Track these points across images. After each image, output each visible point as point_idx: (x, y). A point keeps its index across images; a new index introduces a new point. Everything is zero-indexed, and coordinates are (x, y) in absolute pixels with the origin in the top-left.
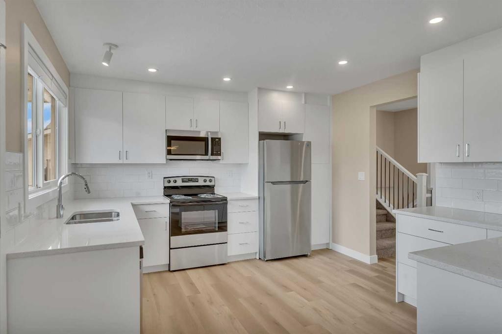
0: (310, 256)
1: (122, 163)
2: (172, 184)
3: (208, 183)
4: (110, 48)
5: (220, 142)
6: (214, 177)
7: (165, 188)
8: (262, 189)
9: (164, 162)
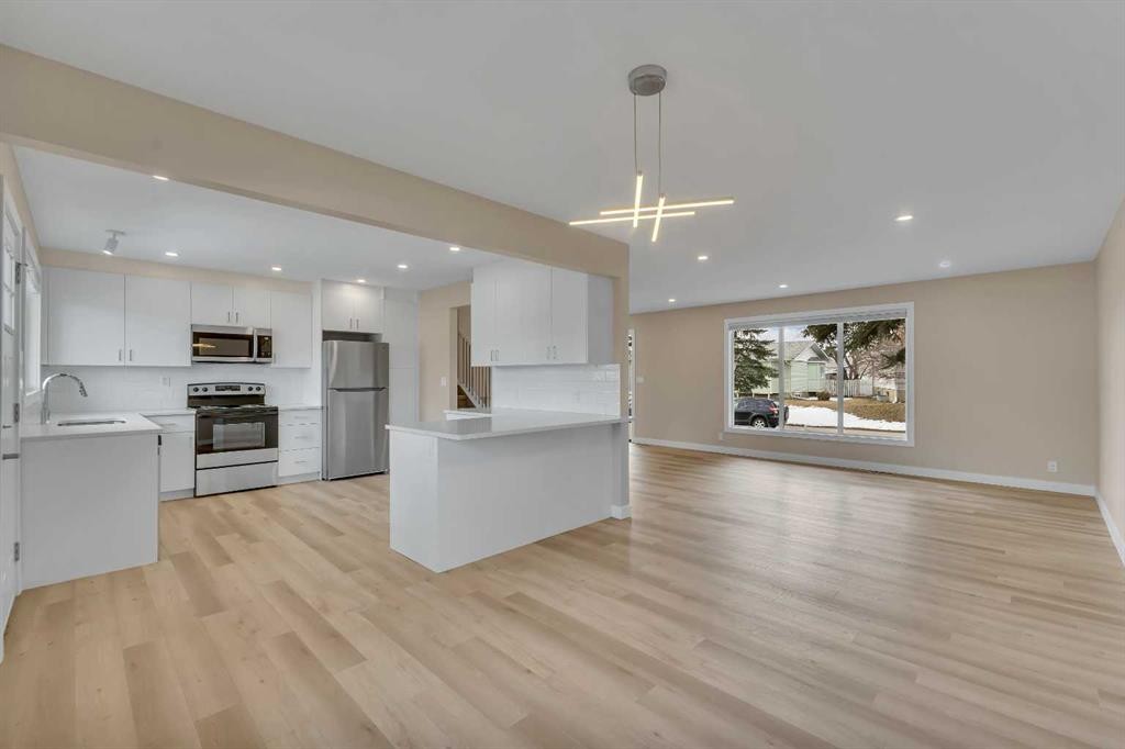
1: (123, 365)
2: (201, 393)
3: (254, 392)
4: (115, 235)
5: (271, 341)
6: (263, 385)
7: (190, 397)
8: (325, 397)
9: (189, 364)
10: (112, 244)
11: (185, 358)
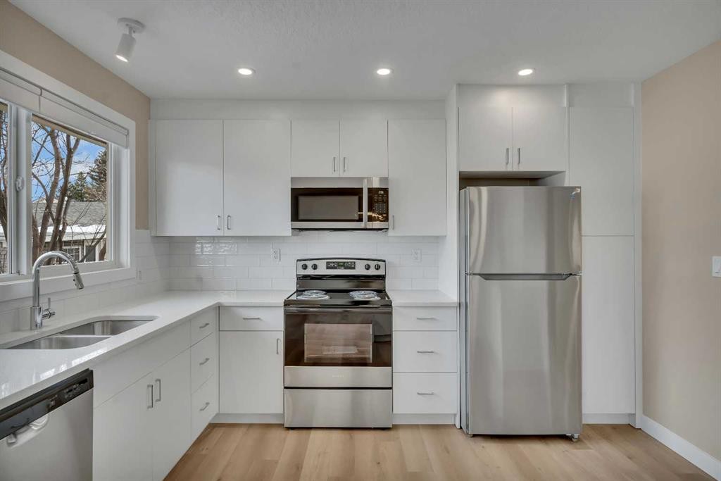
0: (579, 440)
1: (222, 235)
2: (310, 272)
3: (372, 272)
4: (131, 29)
5: (388, 196)
6: (384, 261)
7: (299, 277)
8: (464, 288)
9: (289, 233)
10: (127, 46)
11: (281, 222)
